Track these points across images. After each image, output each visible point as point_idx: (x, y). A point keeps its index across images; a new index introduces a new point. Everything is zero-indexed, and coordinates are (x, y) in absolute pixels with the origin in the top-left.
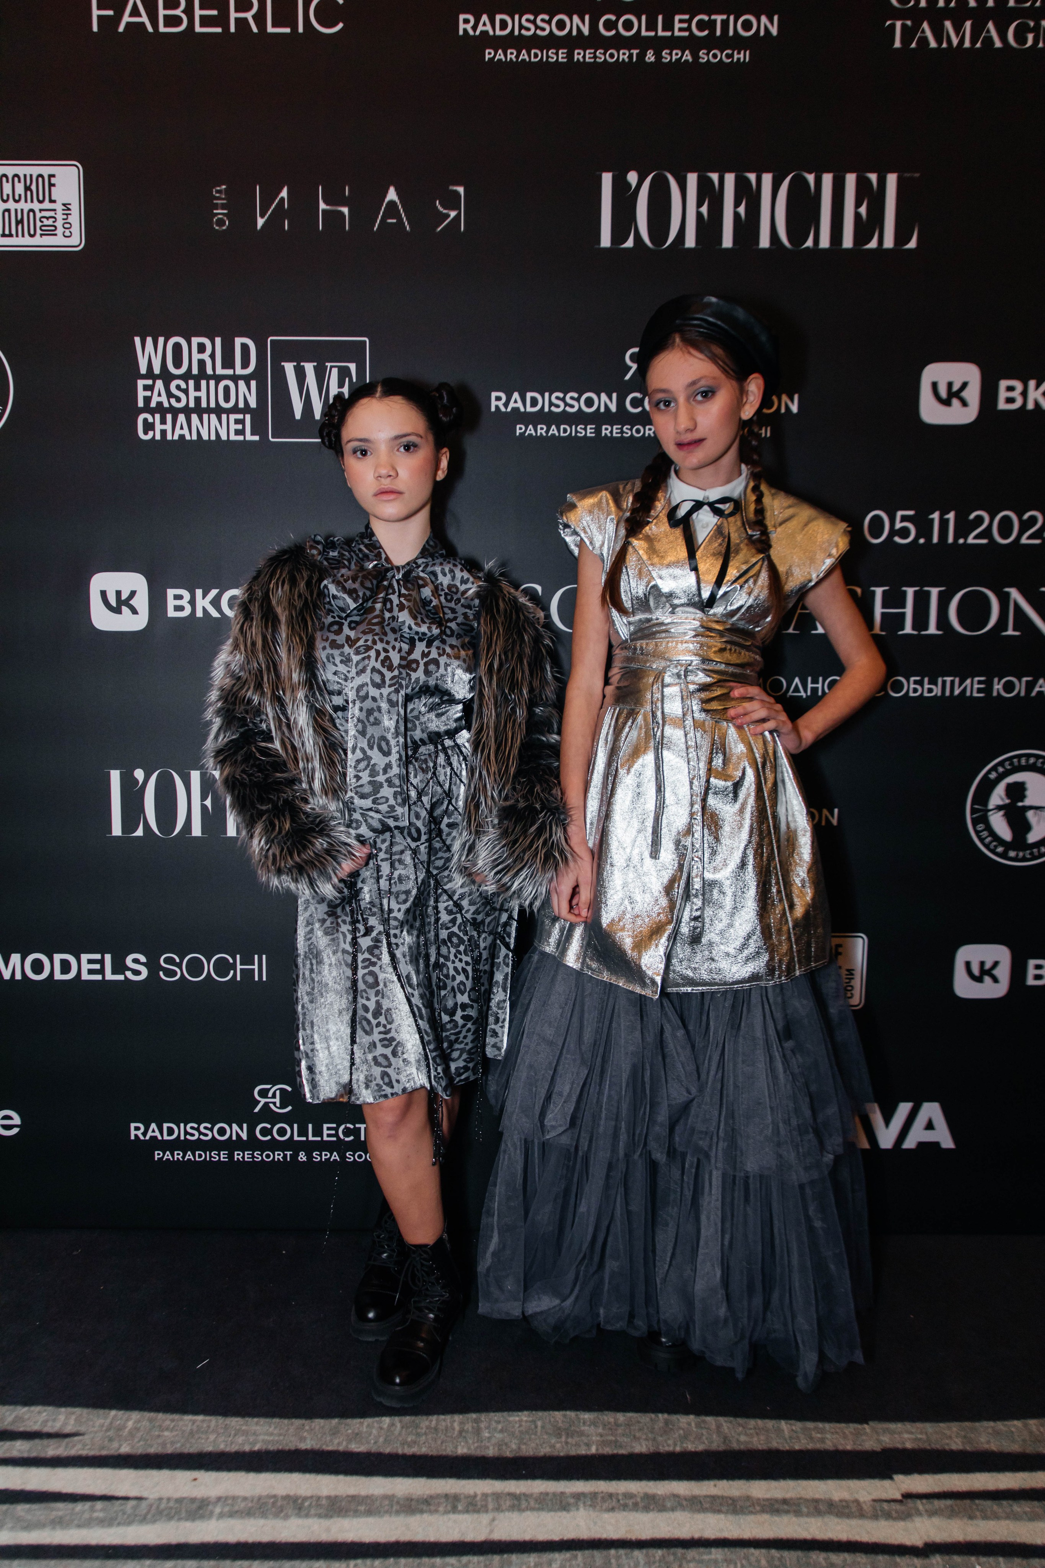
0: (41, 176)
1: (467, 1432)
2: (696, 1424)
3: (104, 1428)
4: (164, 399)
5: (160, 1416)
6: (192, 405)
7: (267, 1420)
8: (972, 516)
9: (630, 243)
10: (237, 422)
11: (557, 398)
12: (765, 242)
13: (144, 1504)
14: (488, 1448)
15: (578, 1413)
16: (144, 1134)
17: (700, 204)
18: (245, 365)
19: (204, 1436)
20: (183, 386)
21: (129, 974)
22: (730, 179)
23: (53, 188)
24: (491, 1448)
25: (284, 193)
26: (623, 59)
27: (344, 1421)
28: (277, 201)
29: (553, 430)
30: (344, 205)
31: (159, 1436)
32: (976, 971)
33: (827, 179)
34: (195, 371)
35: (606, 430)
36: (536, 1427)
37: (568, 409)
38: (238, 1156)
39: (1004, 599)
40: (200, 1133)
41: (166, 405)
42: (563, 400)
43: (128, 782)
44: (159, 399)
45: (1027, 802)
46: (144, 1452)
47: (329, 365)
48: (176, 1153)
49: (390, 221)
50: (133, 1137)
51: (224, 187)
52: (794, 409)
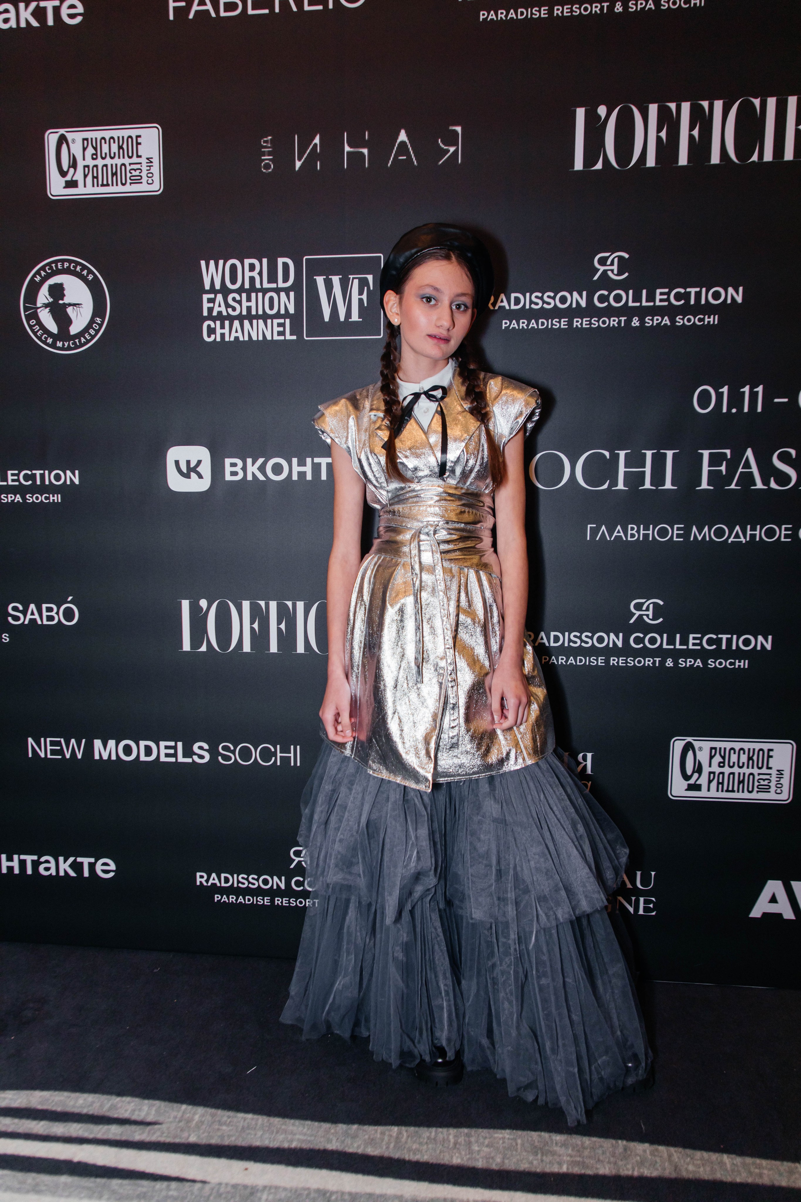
0: (130, 137)
1: (460, 1144)
2: (650, 1153)
3: (177, 1120)
4: (223, 309)
5: (220, 1112)
6: (244, 313)
7: (302, 1122)
9: (599, 166)
10: (279, 325)
11: (537, 297)
12: (715, 159)
13: (207, 1187)
14: (478, 1160)
15: (551, 1134)
16: (207, 881)
17: (659, 130)
18: (286, 279)
19: (253, 1132)
20: (238, 298)
21: (195, 758)
22: (686, 107)
23: (139, 146)
24: (480, 1160)
25: (317, 140)
26: (596, 11)
27: (361, 1127)
28: (311, 147)
29: (533, 323)
30: (363, 147)
31: (218, 1129)
33: (772, 102)
34: (247, 286)
35: (577, 323)
36: (517, 1144)
37: (545, 306)
38: (278, 901)
40: (249, 883)
41: (225, 313)
43: (195, 609)
44: (220, 309)
46: (208, 1142)
47: (351, 277)
48: (231, 896)
49: (400, 158)
50: (198, 883)
51: (270, 138)
52: (739, 299)
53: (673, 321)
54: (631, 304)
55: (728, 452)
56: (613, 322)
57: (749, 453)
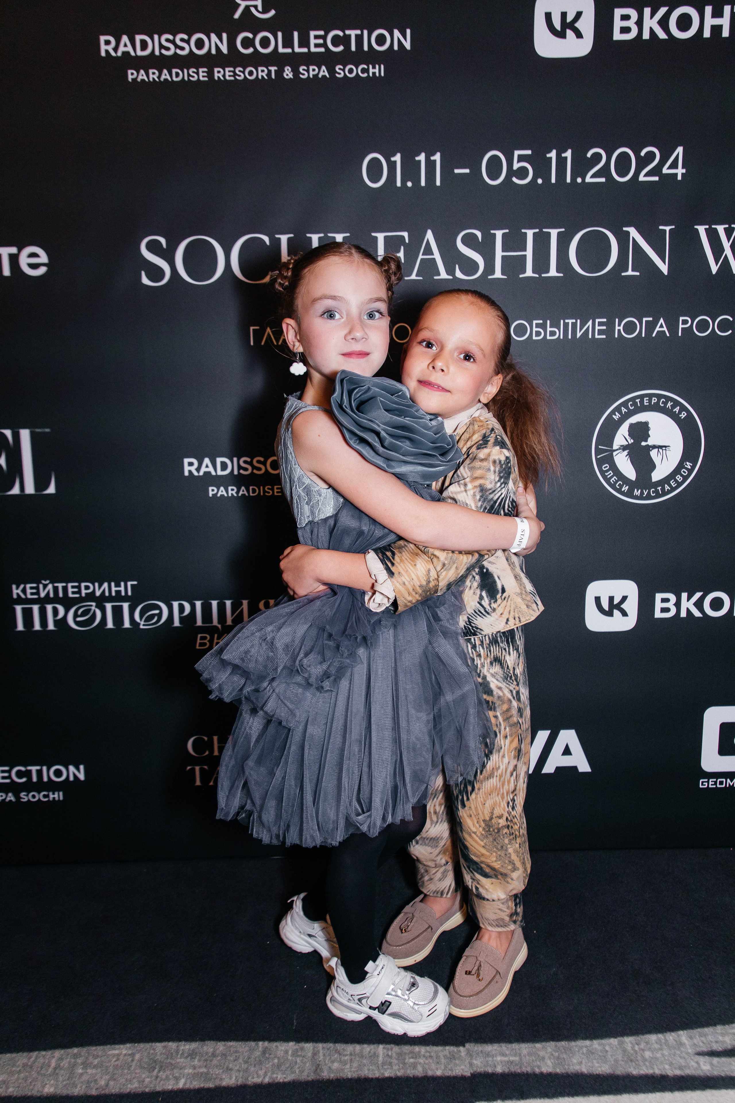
8: (589, 155)
11: (167, 40)
29: (165, 75)
32: (606, 606)
35: (218, 73)
37: (179, 52)
39: (623, 239)
42: (173, 42)
45: (650, 442)
52: (408, 45)
53: (332, 71)
54: (281, 50)
55: (405, 234)
56: (262, 73)
57: (429, 235)
